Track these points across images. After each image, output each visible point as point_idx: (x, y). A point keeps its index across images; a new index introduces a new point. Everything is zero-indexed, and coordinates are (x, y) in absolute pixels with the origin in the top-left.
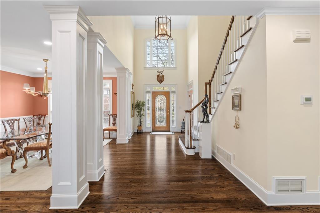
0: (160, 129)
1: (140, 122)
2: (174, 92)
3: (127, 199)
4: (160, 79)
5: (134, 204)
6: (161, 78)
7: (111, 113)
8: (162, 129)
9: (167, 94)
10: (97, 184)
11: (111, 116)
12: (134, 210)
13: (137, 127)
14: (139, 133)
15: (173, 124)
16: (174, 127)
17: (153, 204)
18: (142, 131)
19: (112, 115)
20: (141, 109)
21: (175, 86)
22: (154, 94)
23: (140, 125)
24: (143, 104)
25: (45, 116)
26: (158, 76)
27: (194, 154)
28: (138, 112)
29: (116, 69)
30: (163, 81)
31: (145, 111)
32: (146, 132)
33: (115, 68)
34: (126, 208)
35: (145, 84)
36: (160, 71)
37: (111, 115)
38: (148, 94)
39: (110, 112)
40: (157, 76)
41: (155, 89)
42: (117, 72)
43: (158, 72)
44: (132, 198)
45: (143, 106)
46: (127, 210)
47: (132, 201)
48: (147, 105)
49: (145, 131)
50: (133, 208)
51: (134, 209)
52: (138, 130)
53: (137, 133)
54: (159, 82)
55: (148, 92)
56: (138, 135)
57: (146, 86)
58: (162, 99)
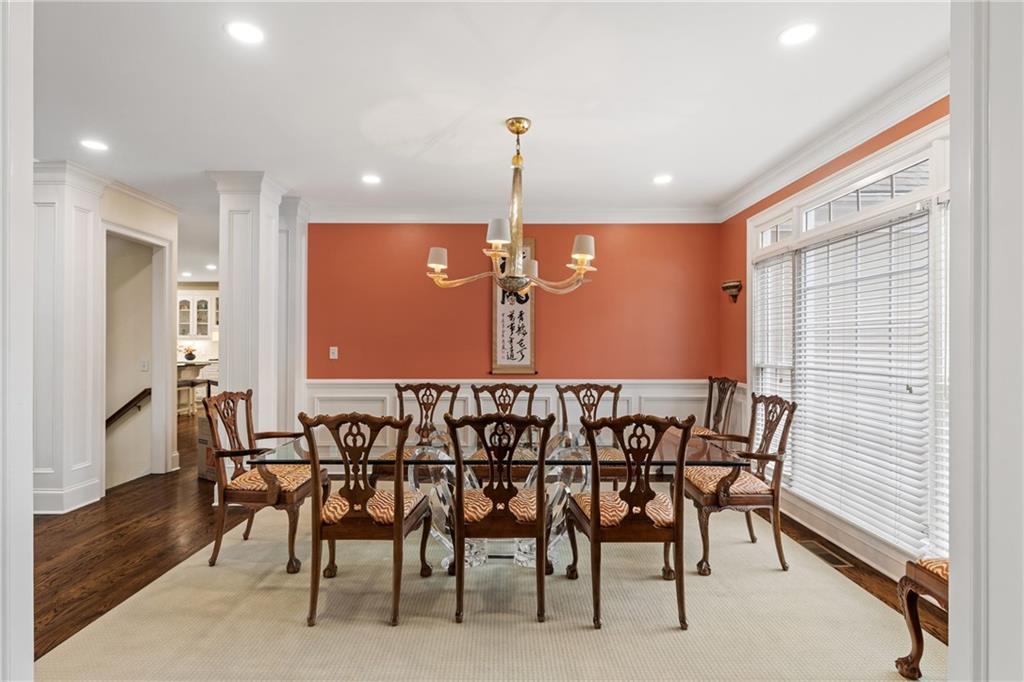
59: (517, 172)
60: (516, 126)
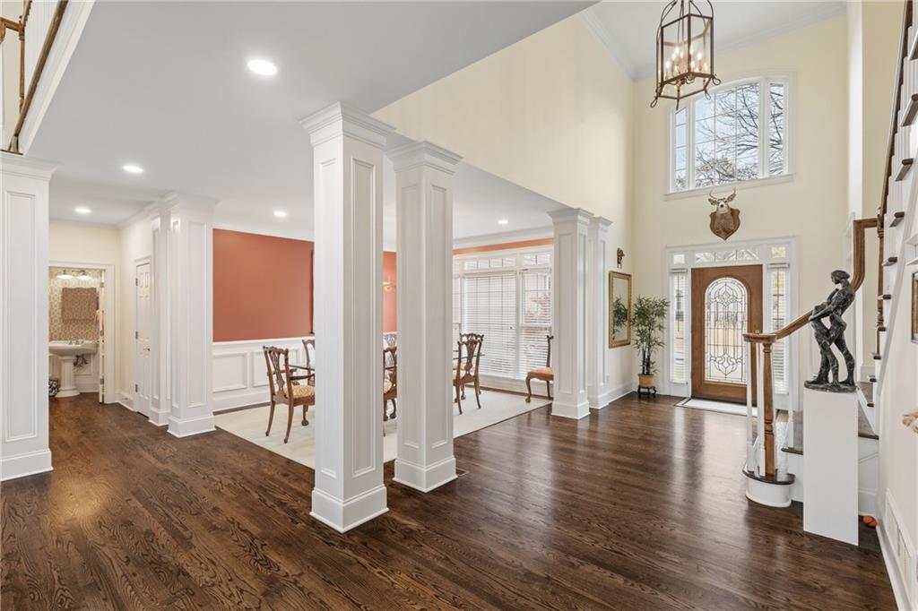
0: (721, 394)
1: (647, 363)
2: (781, 266)
3: (436, 556)
4: (725, 224)
5: (436, 575)
6: (723, 221)
8: (730, 395)
9: (751, 275)
10: (419, 498)
12: (421, 587)
13: (638, 377)
14: (642, 396)
17: (475, 597)
18: (652, 391)
20: (651, 324)
21: (788, 243)
22: (701, 278)
23: (648, 374)
24: (661, 309)
26: (713, 216)
27: (787, 504)
28: (642, 333)
29: (550, 215)
30: (733, 232)
31: (665, 330)
32: (669, 396)
33: (548, 212)
34: (414, 574)
35: (667, 247)
36: (718, 197)
38: (676, 278)
40: (711, 215)
41: (705, 260)
42: (554, 223)
43: (713, 202)
44: (447, 559)
45: (661, 314)
46: (410, 580)
47: (441, 565)
48: (673, 311)
49: (668, 394)
50: (425, 581)
51: (426, 585)
52: (640, 387)
53: (637, 396)
54: (718, 233)
55: (677, 271)
56: (642, 401)
57: (671, 252)
58: (729, 290)
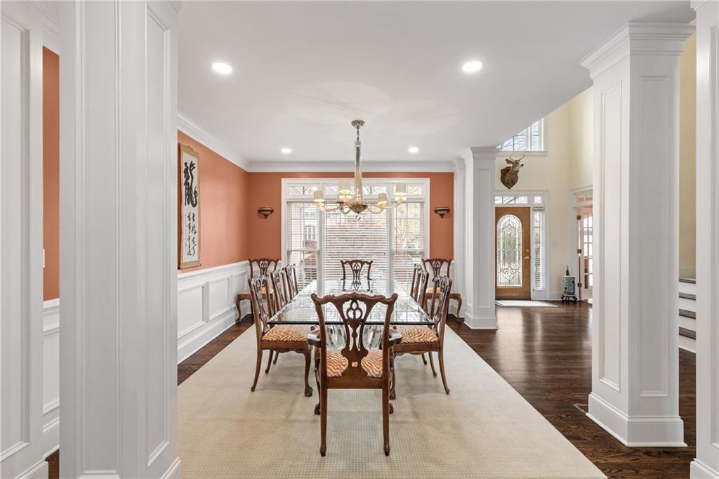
0: (507, 295)
2: (540, 209)
4: (512, 178)
6: (514, 176)
7: (427, 257)
9: (524, 214)
11: (428, 264)
15: (537, 280)
16: (540, 288)
19: (431, 261)
21: (542, 194)
25: (276, 262)
26: (505, 170)
29: (472, 150)
30: (514, 184)
37: (427, 260)
39: (422, 253)
42: (474, 159)
43: (509, 162)
54: (505, 184)
58: (511, 224)
59: (358, 149)
60: (358, 124)
